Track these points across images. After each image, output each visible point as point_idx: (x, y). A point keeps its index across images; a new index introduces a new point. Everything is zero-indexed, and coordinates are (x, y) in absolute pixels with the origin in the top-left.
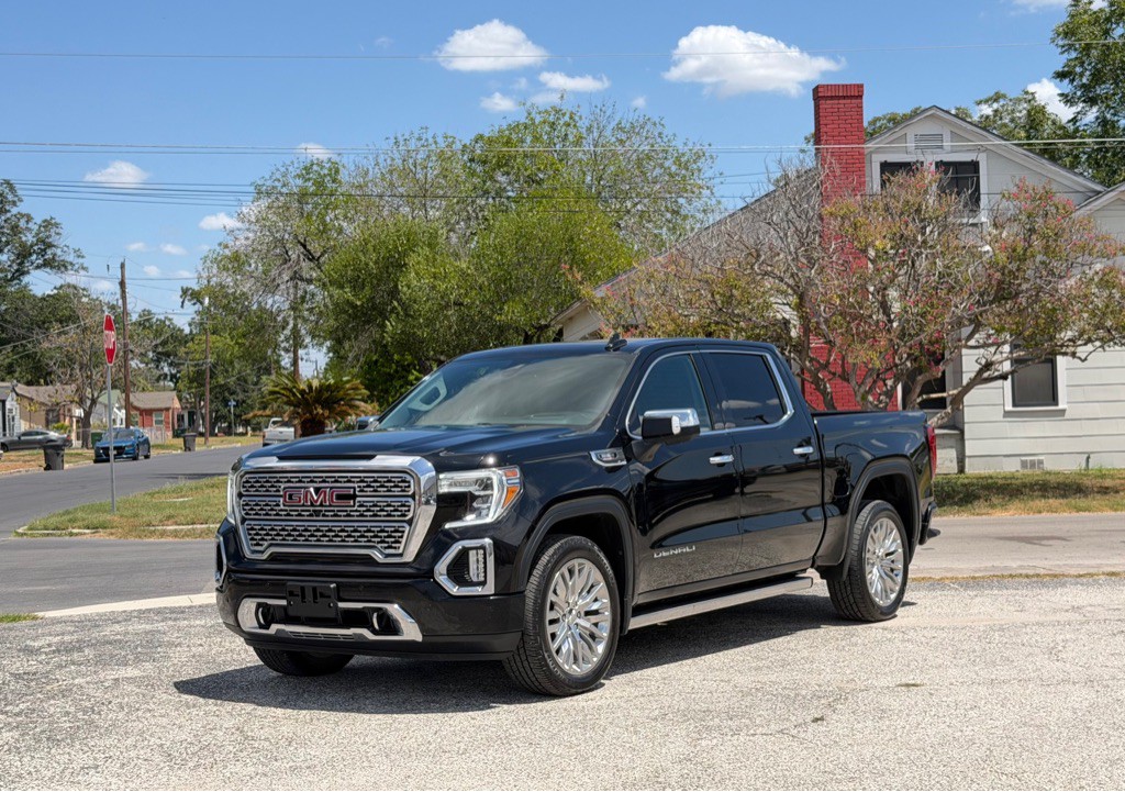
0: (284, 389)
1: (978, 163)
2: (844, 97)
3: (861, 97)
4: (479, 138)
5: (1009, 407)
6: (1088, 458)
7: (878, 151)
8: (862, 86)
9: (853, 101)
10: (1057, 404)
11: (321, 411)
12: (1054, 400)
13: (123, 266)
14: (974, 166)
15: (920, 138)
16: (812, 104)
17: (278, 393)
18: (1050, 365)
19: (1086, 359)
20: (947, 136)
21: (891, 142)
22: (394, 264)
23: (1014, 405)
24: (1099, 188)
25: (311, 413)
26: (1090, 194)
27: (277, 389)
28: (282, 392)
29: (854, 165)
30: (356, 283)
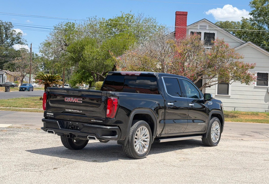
0: (41, 76)
1: (215, 33)
2: (183, 15)
3: (186, 15)
4: (110, 20)
5: (216, 94)
6: (235, 108)
7: (190, 28)
8: (187, 12)
9: (185, 16)
10: (228, 94)
11: (49, 82)
12: (228, 93)
13: (31, 44)
14: (214, 34)
15: (201, 26)
16: (175, 16)
17: (39, 77)
18: (227, 85)
19: (231, 84)
20: (208, 26)
21: (194, 27)
23: (218, 94)
24: (244, 42)
25: (47, 82)
26: (242, 43)
27: (39, 76)
28: (40, 76)
29: (184, 32)
30: (74, 52)
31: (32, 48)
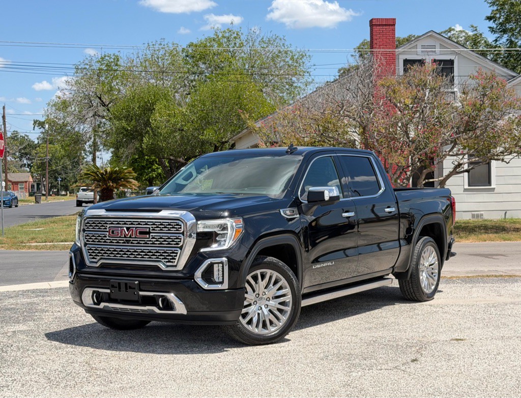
0: (92, 172)
1: (453, 60)
2: (386, 25)
3: (394, 25)
4: (191, 44)
5: (466, 187)
6: (506, 213)
7: (404, 53)
8: (394, 20)
9: (390, 27)
10: (490, 185)
11: (112, 184)
12: (489, 183)
14: (451, 62)
15: (423, 47)
16: (369, 28)
17: (90, 174)
18: (487, 166)
19: (509, 162)
20: (438, 46)
21: (410, 49)
22: (148, 109)
23: (469, 186)
24: (514, 74)
25: (106, 185)
26: (510, 77)
27: (89, 172)
28: (91, 174)
29: (391, 60)
30: (128, 118)
31: (6, 115)
